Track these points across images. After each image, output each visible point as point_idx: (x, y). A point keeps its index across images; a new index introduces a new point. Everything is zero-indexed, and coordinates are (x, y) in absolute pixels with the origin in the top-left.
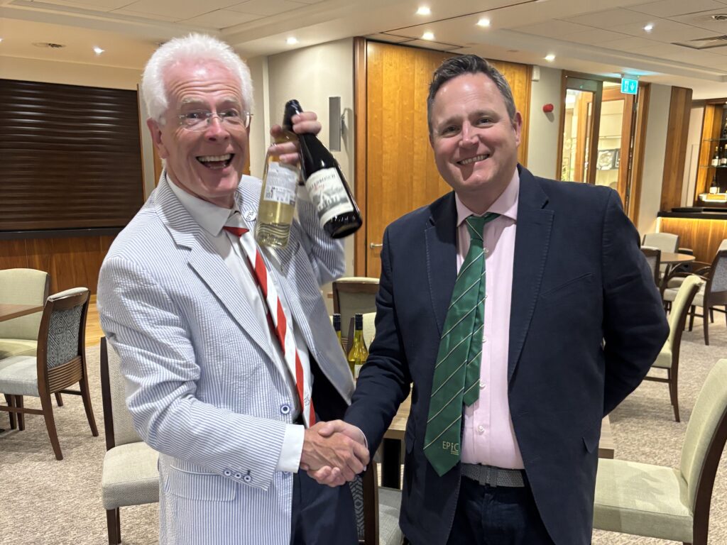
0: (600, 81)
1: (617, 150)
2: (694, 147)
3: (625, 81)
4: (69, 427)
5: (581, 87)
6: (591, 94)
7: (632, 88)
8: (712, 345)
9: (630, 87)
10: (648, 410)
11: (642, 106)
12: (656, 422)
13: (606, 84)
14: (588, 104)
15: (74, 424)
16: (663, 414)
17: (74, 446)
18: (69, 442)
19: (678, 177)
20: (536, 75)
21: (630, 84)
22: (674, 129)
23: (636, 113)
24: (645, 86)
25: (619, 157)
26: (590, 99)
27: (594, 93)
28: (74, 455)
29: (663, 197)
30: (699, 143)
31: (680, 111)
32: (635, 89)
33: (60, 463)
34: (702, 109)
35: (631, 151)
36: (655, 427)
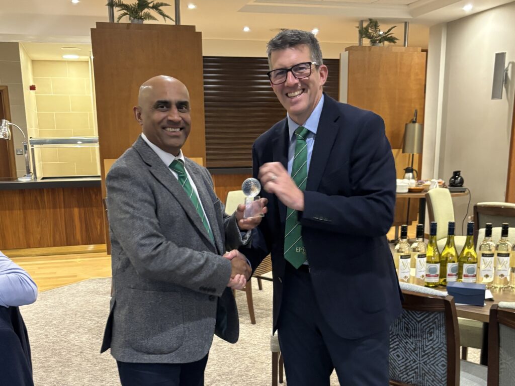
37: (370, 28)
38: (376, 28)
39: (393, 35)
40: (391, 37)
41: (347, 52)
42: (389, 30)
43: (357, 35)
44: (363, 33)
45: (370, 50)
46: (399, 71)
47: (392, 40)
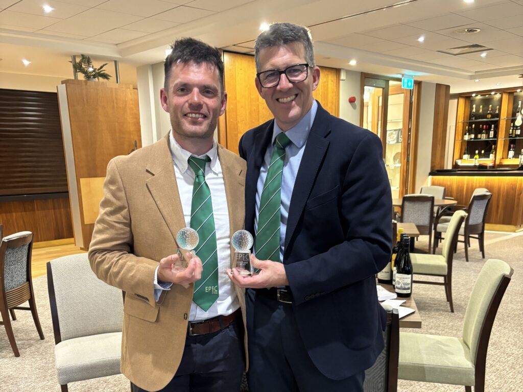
0: (387, 80)
1: (399, 130)
2: (451, 127)
3: (405, 80)
4: (22, 334)
5: (374, 85)
6: (381, 89)
7: (410, 84)
8: (471, 261)
9: (408, 84)
10: (431, 305)
11: (416, 98)
12: (437, 314)
13: (391, 83)
14: (379, 97)
15: (26, 332)
16: (442, 308)
17: (27, 347)
18: (23, 344)
19: (442, 147)
20: (343, 76)
21: (408, 82)
22: (438, 114)
23: (412, 103)
24: (418, 84)
25: (401, 135)
26: (381, 94)
27: (383, 88)
28: (28, 353)
29: (432, 162)
30: (455, 125)
31: (442, 101)
32: (411, 86)
33: (18, 359)
34: (456, 100)
35: (409, 130)
36: (438, 316)
37: (83, 64)
38: (89, 64)
39: (106, 72)
40: (104, 73)
41: (64, 85)
42: (101, 67)
43: (72, 69)
44: (77, 68)
45: (86, 84)
46: (115, 105)
47: (105, 76)
